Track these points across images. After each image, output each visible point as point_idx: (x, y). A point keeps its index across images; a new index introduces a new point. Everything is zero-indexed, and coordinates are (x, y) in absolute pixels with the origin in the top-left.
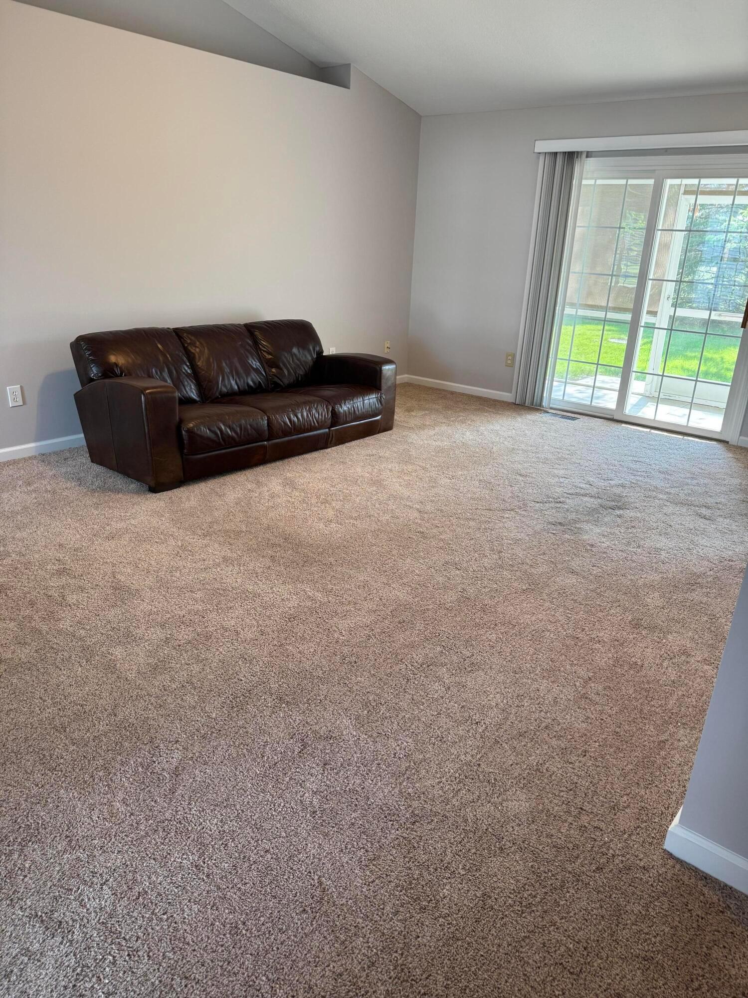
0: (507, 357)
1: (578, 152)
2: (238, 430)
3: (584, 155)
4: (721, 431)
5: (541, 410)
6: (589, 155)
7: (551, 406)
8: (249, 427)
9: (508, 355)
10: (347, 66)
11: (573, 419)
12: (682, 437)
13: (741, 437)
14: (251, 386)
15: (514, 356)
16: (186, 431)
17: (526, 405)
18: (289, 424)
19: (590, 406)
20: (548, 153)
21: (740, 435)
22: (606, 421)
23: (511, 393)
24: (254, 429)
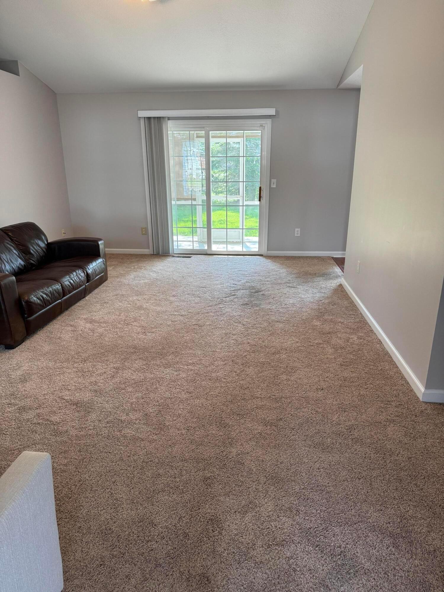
0: (142, 230)
1: (163, 117)
2: (50, 295)
3: (167, 119)
4: (259, 250)
5: (170, 255)
6: (169, 119)
7: (175, 252)
8: (55, 292)
9: (142, 229)
10: (16, 62)
11: (190, 257)
12: (243, 257)
13: (268, 252)
14: (21, 269)
15: (146, 229)
16: (25, 302)
17: (161, 254)
18: (71, 286)
19: (193, 249)
20: (146, 117)
21: (267, 251)
22: (205, 255)
23: (149, 249)
24: (57, 293)
